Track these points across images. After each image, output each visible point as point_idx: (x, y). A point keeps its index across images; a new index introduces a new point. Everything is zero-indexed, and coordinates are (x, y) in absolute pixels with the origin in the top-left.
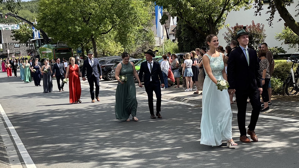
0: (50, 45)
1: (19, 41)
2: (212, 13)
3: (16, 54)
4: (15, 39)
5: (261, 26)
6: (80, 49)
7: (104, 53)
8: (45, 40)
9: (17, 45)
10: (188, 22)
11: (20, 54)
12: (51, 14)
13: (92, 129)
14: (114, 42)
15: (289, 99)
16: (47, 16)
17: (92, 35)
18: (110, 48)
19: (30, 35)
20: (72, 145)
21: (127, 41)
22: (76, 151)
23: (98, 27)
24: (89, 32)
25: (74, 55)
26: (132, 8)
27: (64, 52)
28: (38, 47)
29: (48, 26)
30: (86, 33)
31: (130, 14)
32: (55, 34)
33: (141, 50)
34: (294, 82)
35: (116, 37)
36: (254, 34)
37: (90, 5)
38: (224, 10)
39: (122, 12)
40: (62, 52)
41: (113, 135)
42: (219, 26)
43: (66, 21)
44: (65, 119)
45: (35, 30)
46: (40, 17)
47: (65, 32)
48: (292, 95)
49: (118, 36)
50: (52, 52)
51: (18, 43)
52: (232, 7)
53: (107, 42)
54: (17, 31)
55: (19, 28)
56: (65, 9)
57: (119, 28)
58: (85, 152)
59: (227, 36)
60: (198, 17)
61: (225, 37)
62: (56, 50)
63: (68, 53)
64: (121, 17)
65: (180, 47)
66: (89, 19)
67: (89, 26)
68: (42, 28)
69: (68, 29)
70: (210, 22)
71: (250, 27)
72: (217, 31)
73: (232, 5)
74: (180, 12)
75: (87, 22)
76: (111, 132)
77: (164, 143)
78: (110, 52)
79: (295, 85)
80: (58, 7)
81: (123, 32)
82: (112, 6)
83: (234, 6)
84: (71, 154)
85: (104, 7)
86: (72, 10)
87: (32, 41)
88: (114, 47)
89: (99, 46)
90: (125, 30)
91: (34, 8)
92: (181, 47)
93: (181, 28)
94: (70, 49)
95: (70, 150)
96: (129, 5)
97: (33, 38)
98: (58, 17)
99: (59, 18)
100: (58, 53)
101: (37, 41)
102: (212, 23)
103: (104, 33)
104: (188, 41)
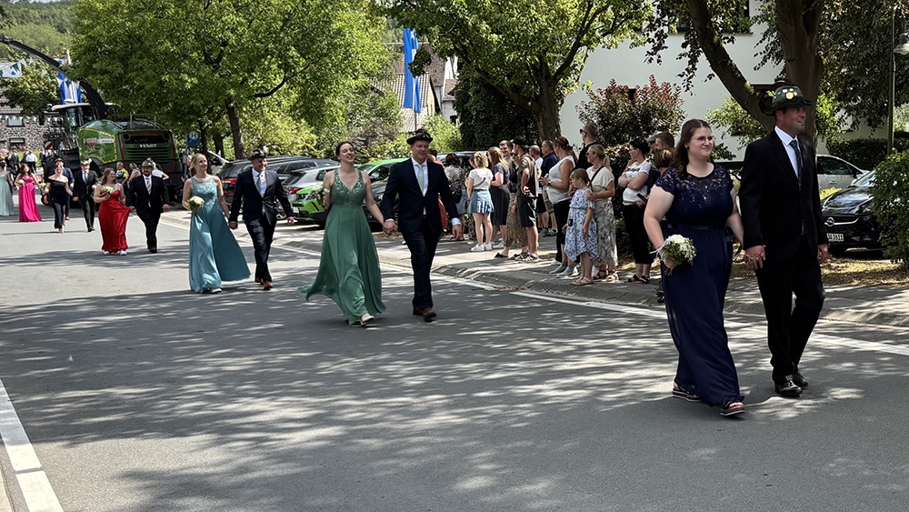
0: (109, 122)
1: (18, 109)
2: (545, 52)
3: (13, 144)
4: (7, 104)
5: (673, 91)
6: (194, 136)
8: (93, 109)
9: (14, 121)
10: (485, 72)
11: (23, 144)
12: (113, 40)
13: (209, 348)
14: (290, 118)
16: (100, 44)
17: (230, 99)
18: (277, 134)
19: (54, 94)
20: (147, 393)
21: (323, 116)
22: (157, 407)
23: (245, 80)
24: (219, 90)
25: (177, 151)
26: (339, 32)
27: (149, 143)
28: (76, 128)
29: (104, 72)
30: (213, 93)
31: (334, 47)
32: (124, 94)
35: (295, 106)
36: (654, 109)
37: (224, 19)
38: (577, 45)
39: (313, 41)
40: (143, 143)
41: (262, 365)
42: (566, 86)
43: (156, 61)
44: (138, 321)
45: (66, 80)
46: (81, 46)
47: (153, 88)
49: (301, 103)
50: (113, 141)
51: (17, 115)
52: (598, 39)
53: (270, 119)
54: (13, 82)
55: (19, 74)
56: (151, 27)
57: (304, 82)
58: (180, 410)
59: (586, 113)
60: (509, 61)
61: (581, 116)
62: (126, 136)
63: (161, 145)
64: (308, 53)
65: (465, 135)
66: (220, 58)
67: (221, 76)
68: (86, 76)
69: (161, 83)
70: (542, 75)
71: (644, 92)
72: (561, 97)
73: (597, 34)
74: (463, 47)
75: (215, 64)
76: (259, 357)
77: (396, 385)
78: (279, 145)
80: (132, 21)
81: (314, 94)
82: (284, 25)
83: (604, 35)
84: (141, 415)
85: (261, 26)
86: (172, 31)
87: (57, 110)
88: (290, 132)
89: (250, 127)
90: (319, 89)
91: (68, 20)
92: (469, 135)
93: (469, 88)
94: (168, 135)
95: (138, 406)
96: (330, 22)
97: (62, 103)
98: (131, 49)
99: (134, 51)
100: (131, 146)
101: (72, 110)
102: (548, 76)
103: (262, 95)
104: (488, 120)
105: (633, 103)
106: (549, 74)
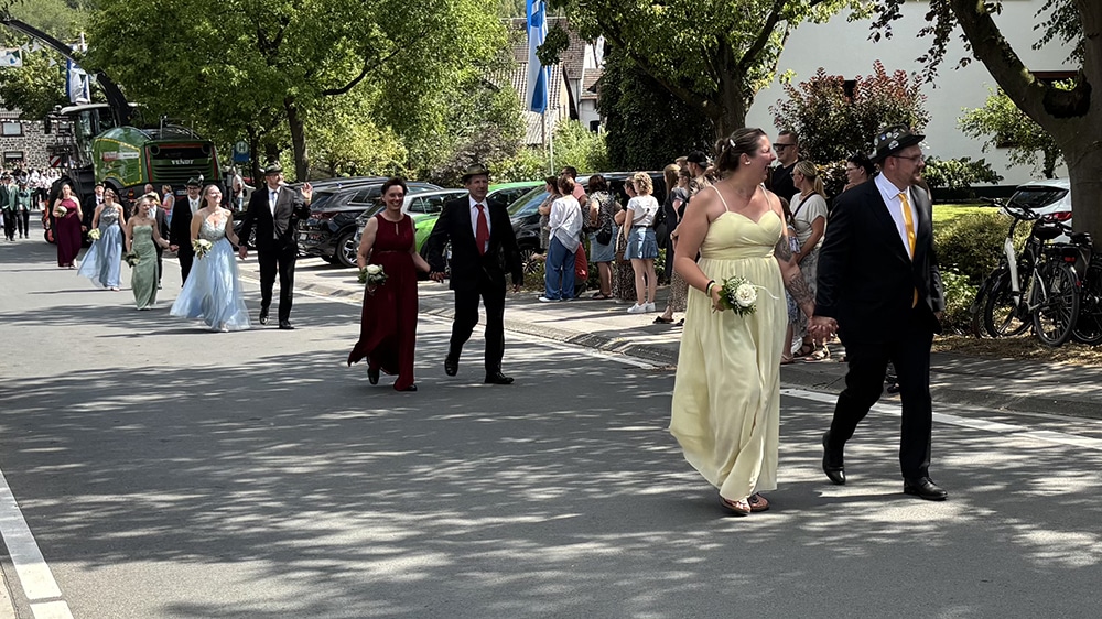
0: (133, 130)
2: (728, 30)
3: (7, 159)
4: (3, 106)
5: (911, 83)
6: (242, 147)
7: (332, 165)
8: (114, 112)
9: (10, 128)
10: (644, 60)
11: (21, 159)
12: (140, 17)
14: (373, 125)
15: (995, 351)
16: (123, 23)
17: (291, 98)
18: (354, 146)
19: (62, 91)
21: (417, 121)
23: (312, 71)
24: (276, 87)
25: (220, 170)
28: (90, 137)
29: (127, 61)
30: (269, 90)
31: (435, 25)
32: (152, 91)
33: (471, 156)
34: (1015, 288)
35: (378, 107)
36: (883, 110)
38: (774, 19)
39: (404, 15)
40: (176, 158)
42: (756, 78)
46: (99, 26)
47: (190, 83)
48: (1009, 334)
49: (386, 103)
50: (138, 155)
51: (15, 120)
52: (803, 9)
53: (343, 125)
57: (391, 73)
59: (784, 116)
60: (677, 42)
61: (777, 120)
62: (154, 149)
63: (199, 161)
64: (398, 33)
65: (612, 148)
66: (279, 40)
68: (105, 66)
69: (201, 77)
70: (723, 62)
71: (867, 84)
72: (749, 93)
73: (803, 3)
74: (615, 23)
75: (272, 48)
78: (356, 162)
79: (1017, 299)
81: (406, 90)
83: (812, 4)
87: (68, 113)
88: (370, 143)
89: (316, 136)
90: (411, 83)
92: (618, 149)
93: (620, 81)
94: (208, 147)
97: (71, 104)
98: (162, 30)
99: (165, 32)
100: (160, 162)
101: (87, 113)
102: (732, 64)
103: (334, 92)
104: (645, 127)
105: (853, 100)
106: (734, 61)
